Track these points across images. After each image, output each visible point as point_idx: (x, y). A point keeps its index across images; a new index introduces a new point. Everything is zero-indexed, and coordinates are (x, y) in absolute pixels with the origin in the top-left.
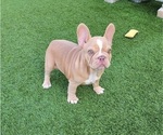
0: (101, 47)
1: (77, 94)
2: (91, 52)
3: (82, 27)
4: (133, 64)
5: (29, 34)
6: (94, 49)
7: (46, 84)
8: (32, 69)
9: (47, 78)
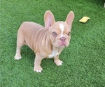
0: (63, 30)
1: (41, 65)
2: (55, 34)
3: (48, 13)
4: (85, 43)
5: (5, 17)
6: (57, 32)
7: (18, 57)
8: (7, 44)
9: (18, 51)
